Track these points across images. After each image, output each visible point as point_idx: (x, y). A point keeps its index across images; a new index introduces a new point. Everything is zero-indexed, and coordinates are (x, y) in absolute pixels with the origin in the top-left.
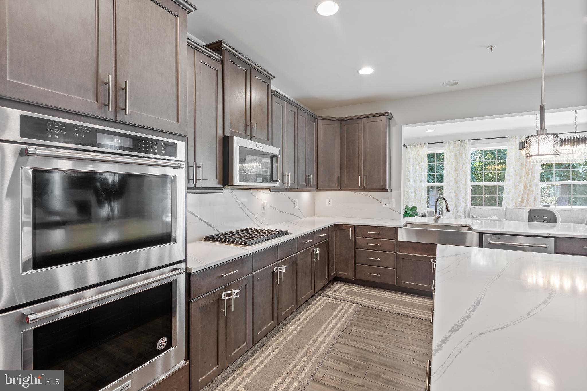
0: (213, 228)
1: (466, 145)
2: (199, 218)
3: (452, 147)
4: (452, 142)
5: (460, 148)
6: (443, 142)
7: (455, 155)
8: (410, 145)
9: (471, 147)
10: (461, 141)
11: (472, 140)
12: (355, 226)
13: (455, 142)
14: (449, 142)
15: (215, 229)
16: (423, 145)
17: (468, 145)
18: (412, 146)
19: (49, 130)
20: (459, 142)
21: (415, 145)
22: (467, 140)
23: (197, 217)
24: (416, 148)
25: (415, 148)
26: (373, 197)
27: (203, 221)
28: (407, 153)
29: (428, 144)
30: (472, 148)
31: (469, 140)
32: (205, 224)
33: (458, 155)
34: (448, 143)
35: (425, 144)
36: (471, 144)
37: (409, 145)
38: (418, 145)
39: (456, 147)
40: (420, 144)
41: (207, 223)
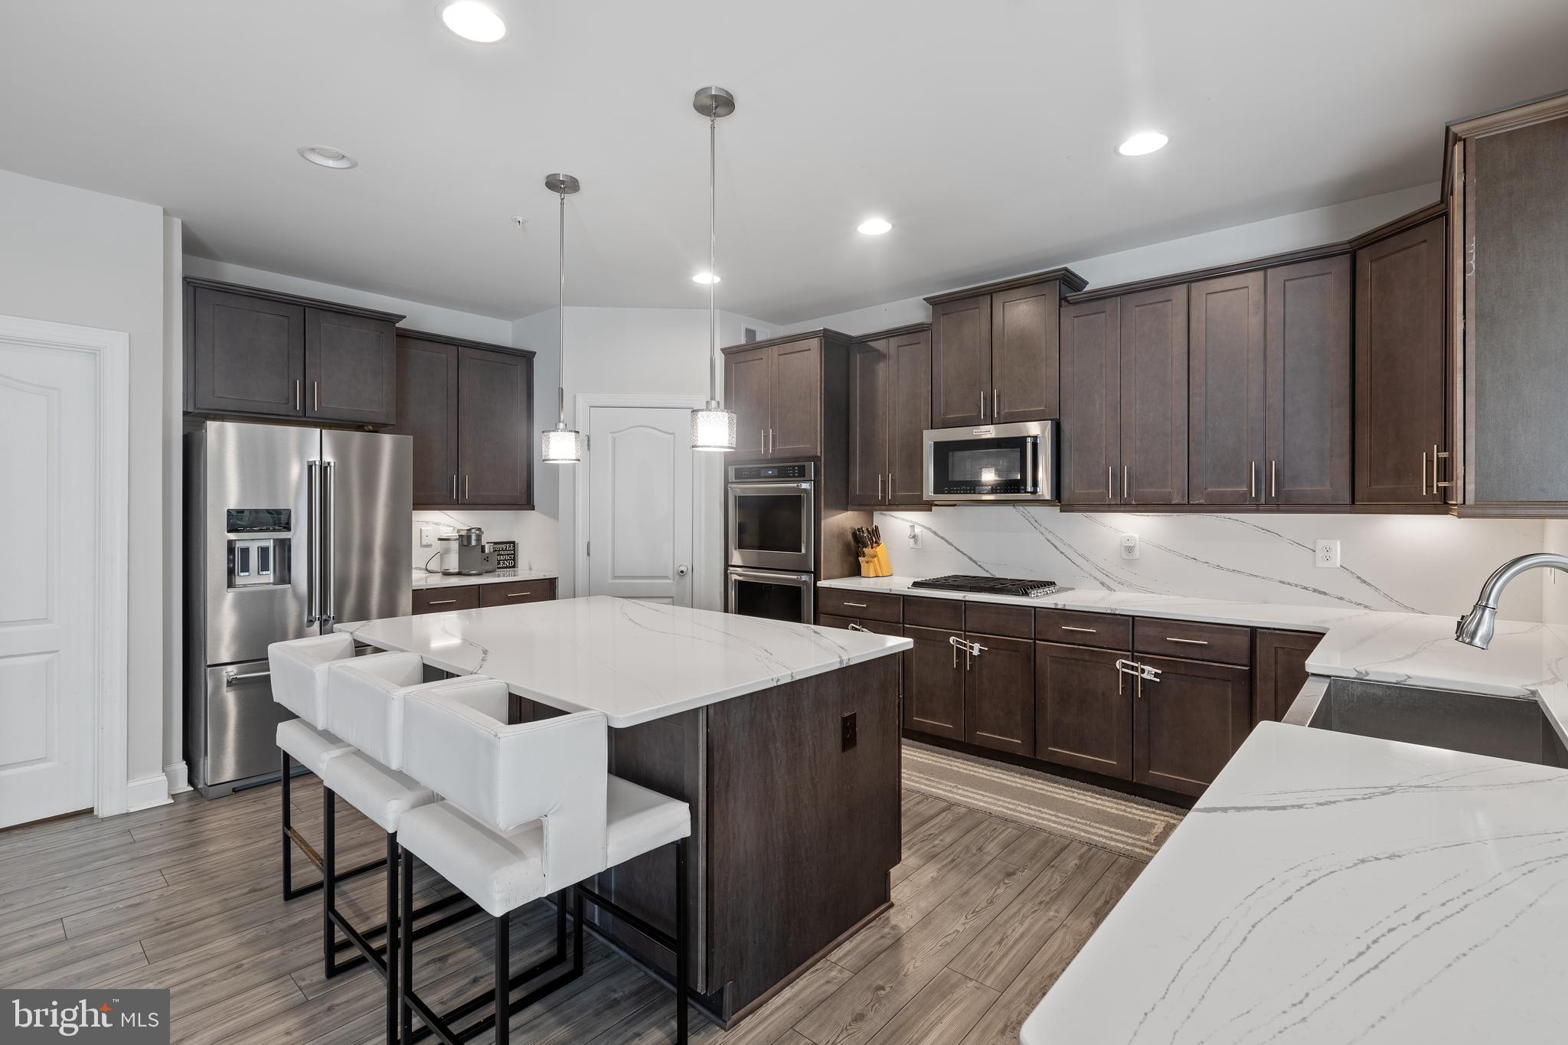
0: (980, 566)
15: (985, 569)
23: (952, 545)
27: (961, 552)
32: (966, 558)
41: (969, 557)
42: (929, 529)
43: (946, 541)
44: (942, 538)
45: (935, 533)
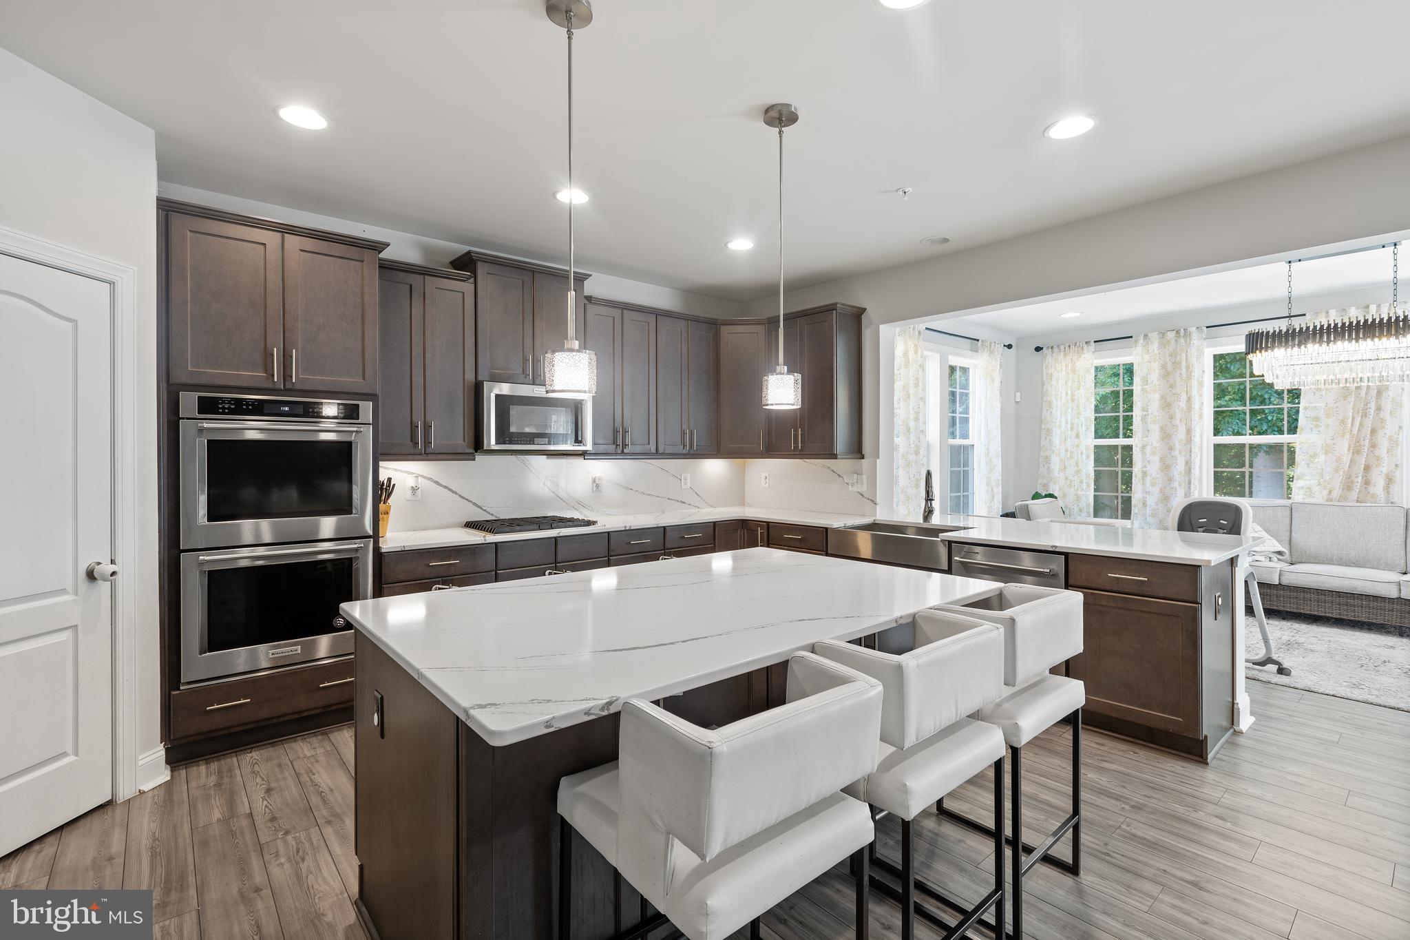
0: (485, 510)
1: (1190, 340)
2: (460, 495)
3: (1155, 346)
4: (1154, 336)
5: (1174, 350)
6: (1131, 337)
7: (1164, 366)
8: (1052, 348)
9: (1205, 344)
10: (1178, 332)
11: (1207, 327)
12: (768, 523)
13: (1163, 334)
14: (1146, 336)
15: (489, 513)
16: (1081, 346)
17: (1196, 340)
18: (1056, 350)
19: (221, 406)
20: (1171, 335)
21: (1062, 348)
22: (1193, 329)
23: (456, 493)
24: (1065, 355)
25: (1062, 354)
26: (833, 471)
27: (467, 499)
28: (1044, 366)
29: (1095, 342)
30: (1207, 347)
31: (1198, 328)
32: (471, 505)
33: (1170, 367)
34: (1142, 338)
35: (1086, 343)
36: (1205, 339)
37: (1048, 348)
38: (1069, 346)
39: (1165, 347)
40: (1076, 343)
41: (474, 504)
42: (430, 479)
43: (450, 490)
44: (445, 487)
45: (437, 483)
